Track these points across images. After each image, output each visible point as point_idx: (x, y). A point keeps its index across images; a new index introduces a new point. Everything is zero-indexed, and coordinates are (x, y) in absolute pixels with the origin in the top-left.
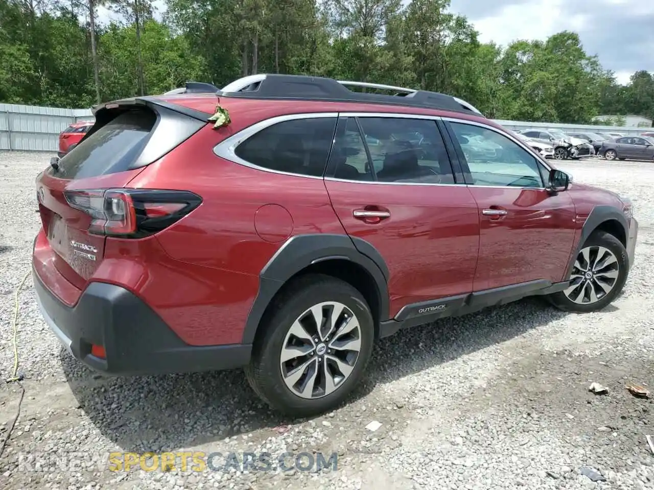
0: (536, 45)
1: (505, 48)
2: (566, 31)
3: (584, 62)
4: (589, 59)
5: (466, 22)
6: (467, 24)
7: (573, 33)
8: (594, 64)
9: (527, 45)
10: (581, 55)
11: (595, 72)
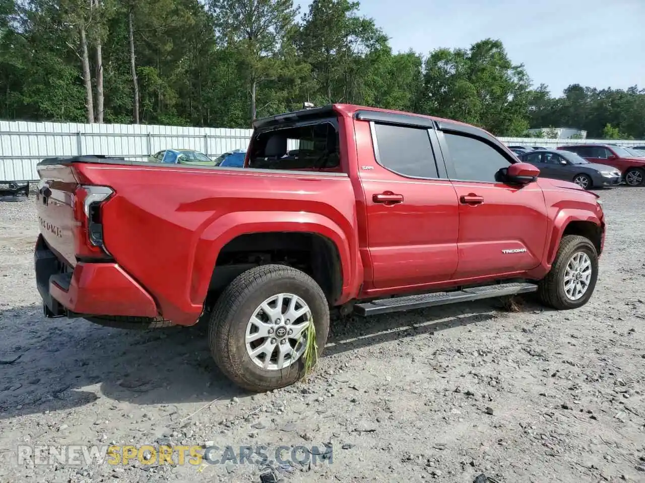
0: (459, 54)
1: (426, 56)
2: (489, 39)
3: (510, 72)
4: (516, 68)
5: (374, 25)
6: (375, 27)
7: (497, 41)
8: (521, 74)
9: (449, 53)
10: (506, 65)
11: (521, 83)
